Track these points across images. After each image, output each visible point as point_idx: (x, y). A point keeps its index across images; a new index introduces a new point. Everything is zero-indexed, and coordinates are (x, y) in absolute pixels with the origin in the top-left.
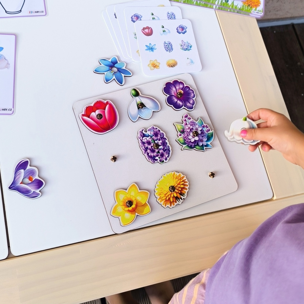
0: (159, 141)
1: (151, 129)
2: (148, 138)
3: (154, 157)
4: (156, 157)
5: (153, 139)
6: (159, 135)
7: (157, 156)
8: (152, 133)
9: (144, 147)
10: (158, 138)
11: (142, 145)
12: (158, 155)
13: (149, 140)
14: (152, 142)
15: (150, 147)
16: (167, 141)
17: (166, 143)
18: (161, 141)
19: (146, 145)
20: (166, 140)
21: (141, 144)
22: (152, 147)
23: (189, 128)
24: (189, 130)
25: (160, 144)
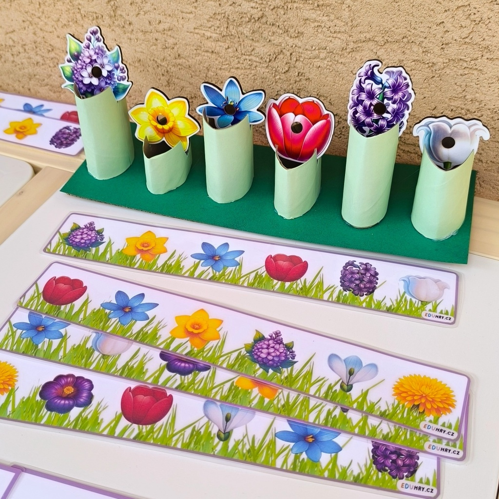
0: (394, 103)
1: (393, 72)
2: (375, 86)
3: (363, 124)
4: (365, 126)
5: (384, 94)
6: (400, 94)
7: (370, 125)
8: (391, 81)
9: (356, 96)
10: (396, 97)
11: (355, 91)
12: (373, 126)
13: (376, 90)
14: (378, 97)
15: (367, 103)
16: (406, 113)
17: (403, 115)
18: (395, 106)
19: (363, 96)
20: (408, 109)
21: (356, 88)
22: (371, 104)
23: (90, 57)
24: (88, 61)
25: (390, 109)
